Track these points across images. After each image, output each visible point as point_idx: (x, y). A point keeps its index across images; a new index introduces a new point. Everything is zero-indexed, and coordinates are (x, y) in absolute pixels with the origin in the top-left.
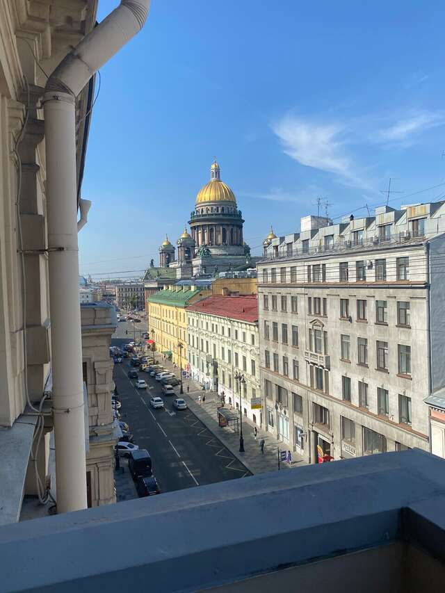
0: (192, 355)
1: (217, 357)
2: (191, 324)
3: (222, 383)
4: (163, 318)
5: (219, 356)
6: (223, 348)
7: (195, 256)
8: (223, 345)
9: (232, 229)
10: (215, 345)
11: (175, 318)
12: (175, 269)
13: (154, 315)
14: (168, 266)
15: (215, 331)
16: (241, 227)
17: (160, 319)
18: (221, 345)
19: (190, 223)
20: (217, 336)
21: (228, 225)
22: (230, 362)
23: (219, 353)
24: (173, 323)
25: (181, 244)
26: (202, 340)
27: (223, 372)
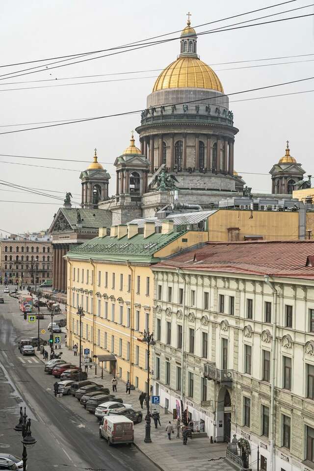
0: (163, 361)
1: (230, 366)
2: (165, 297)
3: (242, 423)
4: (98, 290)
5: (236, 363)
6: (248, 348)
7: (148, 189)
8: (249, 341)
9: (216, 145)
10: (225, 341)
11: (126, 288)
12: (110, 212)
13: (78, 286)
14: (96, 207)
15: (227, 310)
16: (231, 141)
17: (91, 292)
18: (243, 340)
19: (139, 130)
20: (232, 322)
21: (207, 136)
22: (266, 377)
23: (236, 358)
24: (120, 300)
25: (124, 165)
26: (192, 331)
27: (246, 399)
